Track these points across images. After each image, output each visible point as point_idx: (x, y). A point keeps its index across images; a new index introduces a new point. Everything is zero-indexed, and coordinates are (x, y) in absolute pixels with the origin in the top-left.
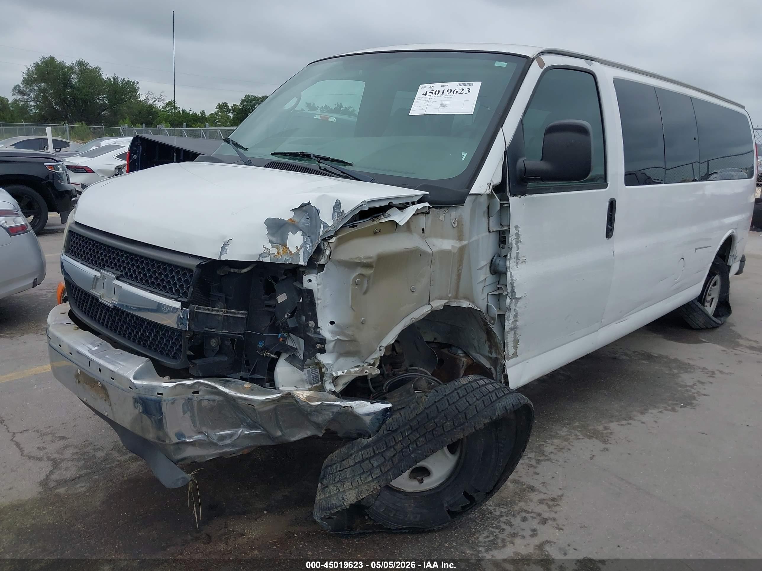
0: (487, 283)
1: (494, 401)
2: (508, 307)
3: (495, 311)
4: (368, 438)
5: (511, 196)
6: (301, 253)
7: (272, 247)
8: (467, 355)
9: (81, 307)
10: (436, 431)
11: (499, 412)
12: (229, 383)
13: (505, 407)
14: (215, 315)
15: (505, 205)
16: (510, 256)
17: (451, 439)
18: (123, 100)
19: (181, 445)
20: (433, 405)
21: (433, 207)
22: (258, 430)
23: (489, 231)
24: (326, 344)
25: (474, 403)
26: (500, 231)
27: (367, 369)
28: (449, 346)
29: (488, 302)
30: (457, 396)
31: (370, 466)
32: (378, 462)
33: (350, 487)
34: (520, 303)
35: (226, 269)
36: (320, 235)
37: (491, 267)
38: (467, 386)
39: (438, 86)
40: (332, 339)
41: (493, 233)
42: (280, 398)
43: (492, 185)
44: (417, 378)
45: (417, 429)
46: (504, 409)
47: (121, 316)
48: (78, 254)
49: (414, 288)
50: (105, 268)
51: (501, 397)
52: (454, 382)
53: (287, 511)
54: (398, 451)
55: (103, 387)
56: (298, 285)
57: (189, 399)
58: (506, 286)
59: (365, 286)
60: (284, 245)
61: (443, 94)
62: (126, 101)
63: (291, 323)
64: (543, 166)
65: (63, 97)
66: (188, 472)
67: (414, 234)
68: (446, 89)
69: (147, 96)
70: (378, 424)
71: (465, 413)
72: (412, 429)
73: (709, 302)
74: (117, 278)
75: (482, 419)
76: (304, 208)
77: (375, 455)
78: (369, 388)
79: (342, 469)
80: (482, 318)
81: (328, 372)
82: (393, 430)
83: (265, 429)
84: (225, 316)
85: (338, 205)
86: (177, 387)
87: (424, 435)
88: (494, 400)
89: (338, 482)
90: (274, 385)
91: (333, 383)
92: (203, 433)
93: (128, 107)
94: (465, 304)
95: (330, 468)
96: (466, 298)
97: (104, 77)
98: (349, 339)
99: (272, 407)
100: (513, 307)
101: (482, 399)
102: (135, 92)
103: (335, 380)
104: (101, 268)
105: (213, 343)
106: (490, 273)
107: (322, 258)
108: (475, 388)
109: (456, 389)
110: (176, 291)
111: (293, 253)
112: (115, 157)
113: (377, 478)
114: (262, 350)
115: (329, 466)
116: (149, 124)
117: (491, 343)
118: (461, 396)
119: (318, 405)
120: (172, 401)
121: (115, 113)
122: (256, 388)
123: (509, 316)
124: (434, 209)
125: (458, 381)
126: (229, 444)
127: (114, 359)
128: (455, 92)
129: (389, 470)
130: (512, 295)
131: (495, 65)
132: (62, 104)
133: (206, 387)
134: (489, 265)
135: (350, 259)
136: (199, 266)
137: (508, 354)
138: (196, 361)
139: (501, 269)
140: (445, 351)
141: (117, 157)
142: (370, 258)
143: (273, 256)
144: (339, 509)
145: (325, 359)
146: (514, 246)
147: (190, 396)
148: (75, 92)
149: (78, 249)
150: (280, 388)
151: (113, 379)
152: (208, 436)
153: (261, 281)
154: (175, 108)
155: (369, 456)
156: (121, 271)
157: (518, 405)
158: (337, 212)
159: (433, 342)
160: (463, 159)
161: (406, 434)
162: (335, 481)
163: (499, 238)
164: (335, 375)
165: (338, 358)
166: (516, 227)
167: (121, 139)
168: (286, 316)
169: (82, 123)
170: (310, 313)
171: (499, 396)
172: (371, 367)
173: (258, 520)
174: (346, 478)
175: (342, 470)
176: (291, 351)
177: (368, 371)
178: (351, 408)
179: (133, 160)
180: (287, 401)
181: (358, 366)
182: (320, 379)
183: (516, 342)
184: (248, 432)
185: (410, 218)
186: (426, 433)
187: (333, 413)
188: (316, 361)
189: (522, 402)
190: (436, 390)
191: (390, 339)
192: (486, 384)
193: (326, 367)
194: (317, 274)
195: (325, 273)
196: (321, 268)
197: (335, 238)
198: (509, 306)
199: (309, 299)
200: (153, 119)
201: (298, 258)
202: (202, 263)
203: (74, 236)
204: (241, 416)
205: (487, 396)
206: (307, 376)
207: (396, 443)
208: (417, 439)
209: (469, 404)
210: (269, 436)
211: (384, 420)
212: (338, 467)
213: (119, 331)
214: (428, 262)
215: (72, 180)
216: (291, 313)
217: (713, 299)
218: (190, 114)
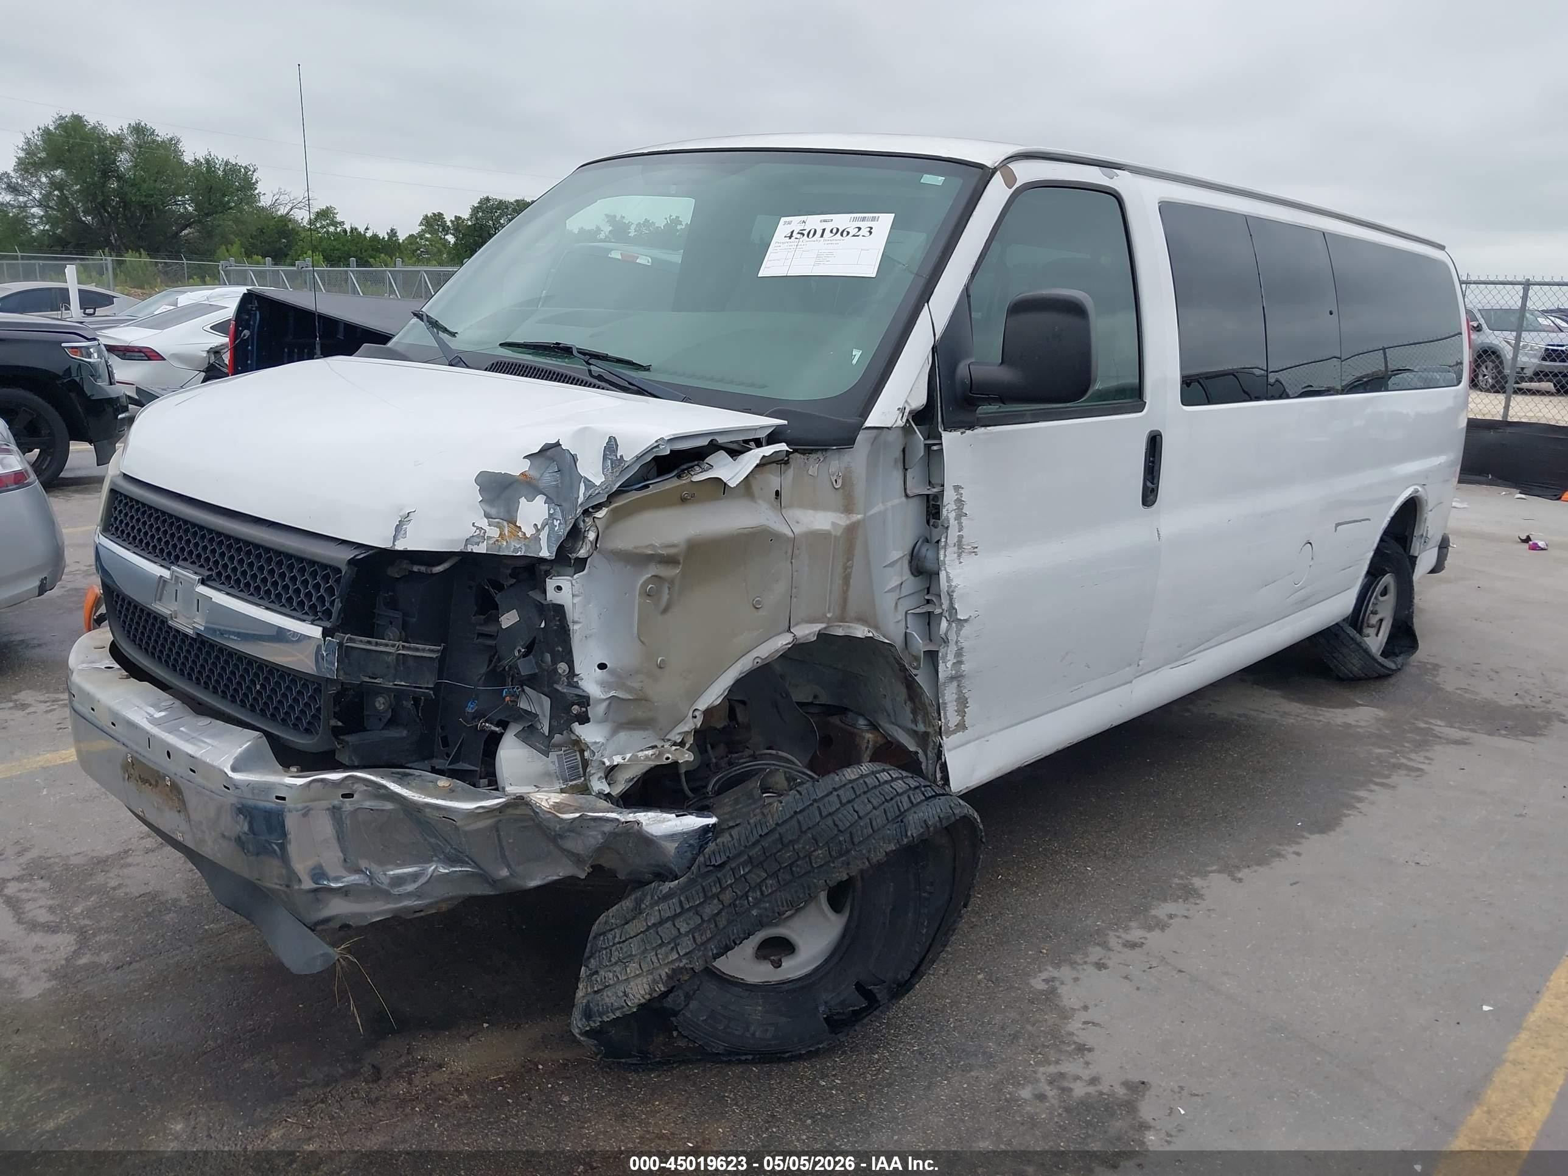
0: (904, 592)
1: (905, 811)
2: (944, 637)
3: (920, 645)
4: (672, 881)
5: (945, 430)
6: (544, 535)
7: (489, 525)
8: (874, 727)
9: (134, 635)
10: (797, 866)
11: (914, 831)
12: (410, 777)
13: (925, 820)
14: (382, 652)
15: (935, 448)
16: (946, 542)
17: (826, 881)
18: (226, 207)
19: (320, 893)
20: (792, 817)
21: (795, 451)
22: (466, 867)
23: (907, 496)
24: (589, 705)
25: (869, 813)
26: (928, 495)
27: (669, 753)
28: (842, 710)
29: (907, 628)
30: (838, 802)
31: (675, 932)
32: (688, 924)
33: (638, 972)
34: (966, 630)
35: (405, 564)
36: (580, 502)
37: (910, 562)
38: (855, 783)
39: (814, 222)
40: (603, 697)
41: (915, 499)
42: (503, 806)
43: (907, 411)
44: (768, 770)
45: (761, 863)
46: (924, 825)
47: (208, 653)
48: (129, 535)
49: (759, 602)
50: (178, 563)
51: (919, 803)
52: (832, 775)
53: (527, 1023)
54: (727, 903)
55: (175, 788)
56: (535, 595)
57: (334, 807)
58: (940, 596)
59: (665, 597)
60: (512, 522)
61: (822, 236)
62: (231, 208)
63: (525, 668)
64: (1004, 375)
65: (100, 199)
66: (334, 945)
67: (760, 502)
68: (828, 227)
69: (276, 197)
70: (689, 855)
71: (851, 833)
72: (752, 863)
73: (1373, 626)
74: (203, 582)
75: (881, 844)
76: (549, 453)
77: (683, 911)
78: (682, 791)
79: (624, 939)
80: (895, 658)
81: (595, 758)
82: (716, 864)
83: (477, 865)
84: (399, 654)
85: (611, 446)
86: (313, 785)
87: (775, 875)
88: (906, 808)
89: (616, 963)
90: (496, 783)
91: (606, 778)
92: (362, 871)
93: (236, 221)
94: (861, 631)
95: (602, 938)
96: (862, 620)
97: (188, 158)
98: (635, 697)
99: (489, 822)
100: (952, 637)
101: (882, 807)
102: (251, 189)
103: (610, 773)
104: (172, 563)
105: (380, 703)
106: (909, 572)
107: (582, 547)
108: (870, 787)
109: (835, 789)
110: (310, 607)
111: (528, 535)
112: (208, 328)
113: (687, 954)
114: (474, 718)
115: (601, 935)
116: (279, 256)
117: (914, 703)
118: (844, 801)
119: (575, 819)
120: (303, 811)
121: (208, 234)
122: (459, 787)
123: (947, 654)
124: (797, 455)
125: (840, 774)
126: (412, 892)
127: (195, 735)
128: (845, 233)
129: (709, 940)
130: (950, 615)
131: (922, 181)
132: (99, 213)
133: (367, 786)
134: (908, 557)
135: (635, 548)
136: (352, 562)
137: (946, 724)
138: (349, 738)
139: (929, 565)
140: (835, 720)
141: (211, 328)
142: (673, 546)
143: (491, 542)
144: (618, 1014)
145: (590, 733)
146: (953, 522)
147: (336, 802)
148: (127, 188)
149: (127, 524)
150: (507, 789)
151: (194, 772)
152: (371, 878)
153: (470, 587)
154: (335, 224)
155: (673, 913)
156: (210, 569)
157: (949, 817)
158: (611, 459)
159: (812, 703)
160: (854, 362)
161: (742, 873)
162: (611, 961)
163: (928, 507)
164: (608, 763)
165: (614, 732)
166: (957, 488)
167: (220, 290)
168: (517, 654)
169: (140, 254)
170: (560, 649)
171: (915, 802)
172: (676, 749)
173: (471, 1040)
174: (631, 955)
175: (624, 942)
176: (528, 722)
177: (670, 756)
178: (638, 824)
179: (242, 340)
180: (518, 812)
181: (653, 747)
182: (581, 772)
183: (962, 703)
184: (447, 871)
185: (751, 472)
186: (779, 870)
187: (604, 833)
188: (574, 737)
189: (957, 811)
190: (798, 791)
191: (713, 695)
192: (893, 780)
193: (592, 748)
194: (572, 577)
195: (589, 574)
196: (581, 564)
197: (607, 509)
198: (946, 634)
199: (558, 623)
200: (289, 246)
201: (538, 546)
202: (358, 555)
203: (121, 501)
204: (433, 840)
205: (894, 801)
206: (557, 765)
207: (723, 889)
208: (761, 882)
209: (858, 815)
210: (484, 877)
211: (701, 847)
212: (618, 936)
213: (205, 683)
214: (786, 552)
215: (118, 376)
216: (527, 648)
217: (1381, 620)
218: (365, 237)
